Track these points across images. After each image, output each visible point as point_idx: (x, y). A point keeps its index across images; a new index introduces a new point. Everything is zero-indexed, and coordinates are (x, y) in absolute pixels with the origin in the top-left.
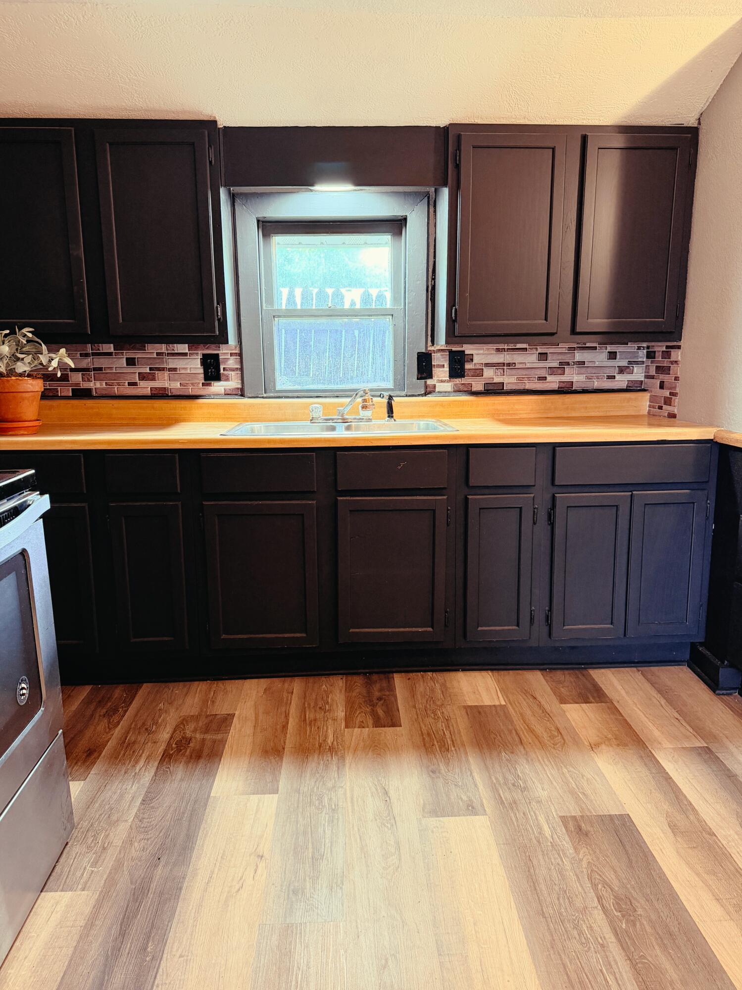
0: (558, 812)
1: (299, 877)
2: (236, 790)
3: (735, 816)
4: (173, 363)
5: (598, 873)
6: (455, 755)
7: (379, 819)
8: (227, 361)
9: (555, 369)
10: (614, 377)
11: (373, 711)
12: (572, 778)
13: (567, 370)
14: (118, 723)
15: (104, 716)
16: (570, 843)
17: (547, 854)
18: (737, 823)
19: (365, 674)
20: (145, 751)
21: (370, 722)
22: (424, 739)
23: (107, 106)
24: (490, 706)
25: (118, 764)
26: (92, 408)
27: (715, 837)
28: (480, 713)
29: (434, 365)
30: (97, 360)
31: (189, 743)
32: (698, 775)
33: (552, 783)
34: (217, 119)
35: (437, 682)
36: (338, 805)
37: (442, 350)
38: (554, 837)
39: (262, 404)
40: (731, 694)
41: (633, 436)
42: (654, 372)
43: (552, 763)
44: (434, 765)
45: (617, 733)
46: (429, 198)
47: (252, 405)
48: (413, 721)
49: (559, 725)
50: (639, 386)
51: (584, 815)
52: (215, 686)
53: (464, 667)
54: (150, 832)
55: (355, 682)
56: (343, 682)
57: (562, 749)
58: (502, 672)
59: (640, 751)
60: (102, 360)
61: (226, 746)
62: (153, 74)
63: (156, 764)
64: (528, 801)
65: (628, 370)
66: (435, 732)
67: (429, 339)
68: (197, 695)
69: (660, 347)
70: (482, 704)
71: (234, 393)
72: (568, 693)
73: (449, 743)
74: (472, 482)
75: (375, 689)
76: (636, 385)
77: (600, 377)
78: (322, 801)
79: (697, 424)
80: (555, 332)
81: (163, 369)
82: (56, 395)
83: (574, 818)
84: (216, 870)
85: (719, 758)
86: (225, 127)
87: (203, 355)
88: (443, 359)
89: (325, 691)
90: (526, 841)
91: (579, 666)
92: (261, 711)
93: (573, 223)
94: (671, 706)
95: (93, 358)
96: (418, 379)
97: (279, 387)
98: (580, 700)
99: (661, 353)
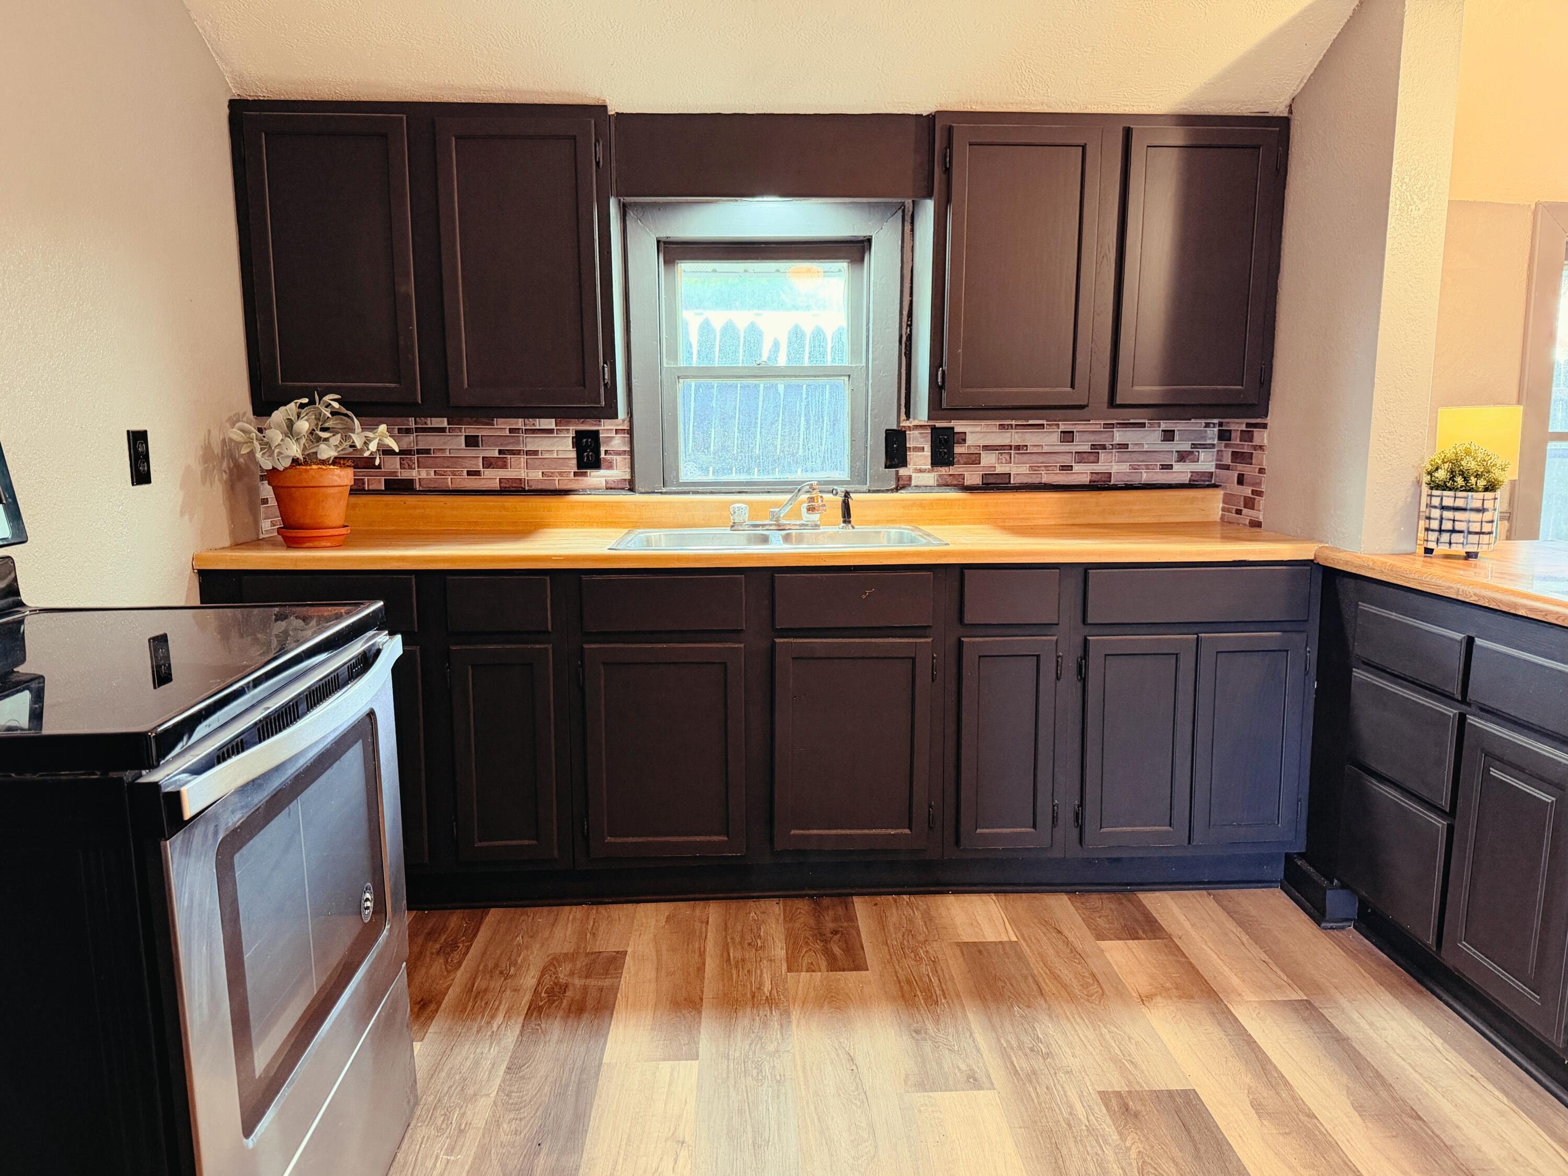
0: (1096, 1087)
1: (736, 1169)
2: (639, 1055)
3: (1345, 1092)
4: (532, 443)
5: (1151, 1166)
6: (947, 1010)
7: (844, 1094)
8: (610, 441)
9: (1085, 455)
10: (1170, 467)
11: (827, 949)
12: (1115, 1041)
13: (1102, 456)
14: (460, 964)
15: (438, 953)
16: (1113, 1127)
17: (1081, 1140)
18: (1348, 1102)
19: (811, 896)
20: (504, 1002)
21: (823, 964)
22: (901, 988)
23: (452, 85)
24: (995, 943)
25: (467, 1019)
26: (415, 508)
27: (1316, 1121)
28: (980, 952)
29: (910, 448)
30: (424, 438)
31: (565, 992)
32: (1294, 1037)
33: (1086, 1047)
34: (608, 103)
35: (917, 909)
36: (784, 1076)
37: (921, 426)
38: (1090, 1118)
39: (659, 502)
40: (1343, 928)
41: (1199, 554)
42: (1230, 461)
43: (1086, 1021)
44: (917, 1022)
45: (1179, 980)
46: (904, 211)
47: (645, 505)
48: (885, 963)
49: (1095, 970)
50: (1207, 479)
51: (1132, 1089)
52: (595, 912)
53: (955, 888)
54: (522, 1111)
55: (797, 909)
56: (780, 908)
57: (1100, 1002)
58: (1012, 896)
59: (1212, 1006)
60: (430, 438)
61: (619, 995)
62: (522, 44)
63: (521, 1019)
64: (1052, 1071)
65: (1191, 457)
66: (917, 978)
67: (903, 410)
68: (570, 924)
69: (1237, 426)
70: (984, 940)
71: (620, 486)
72: (1107, 926)
73: (938, 993)
74: (968, 619)
75: (827, 918)
76: (1203, 478)
77: (1151, 467)
78: (761, 1071)
79: (1290, 537)
80: (1086, 404)
81: (518, 452)
82: (361, 488)
83: (1118, 1094)
84: (621, 1160)
85: (1323, 1015)
86: (617, 113)
87: (577, 432)
88: (923, 440)
89: (754, 920)
90: (1051, 1124)
91: (1124, 888)
92: (664, 947)
93: (1111, 250)
94: (1256, 944)
95: (417, 436)
96: (886, 467)
97: (683, 478)
98: (1124, 934)
99: (1239, 433)
